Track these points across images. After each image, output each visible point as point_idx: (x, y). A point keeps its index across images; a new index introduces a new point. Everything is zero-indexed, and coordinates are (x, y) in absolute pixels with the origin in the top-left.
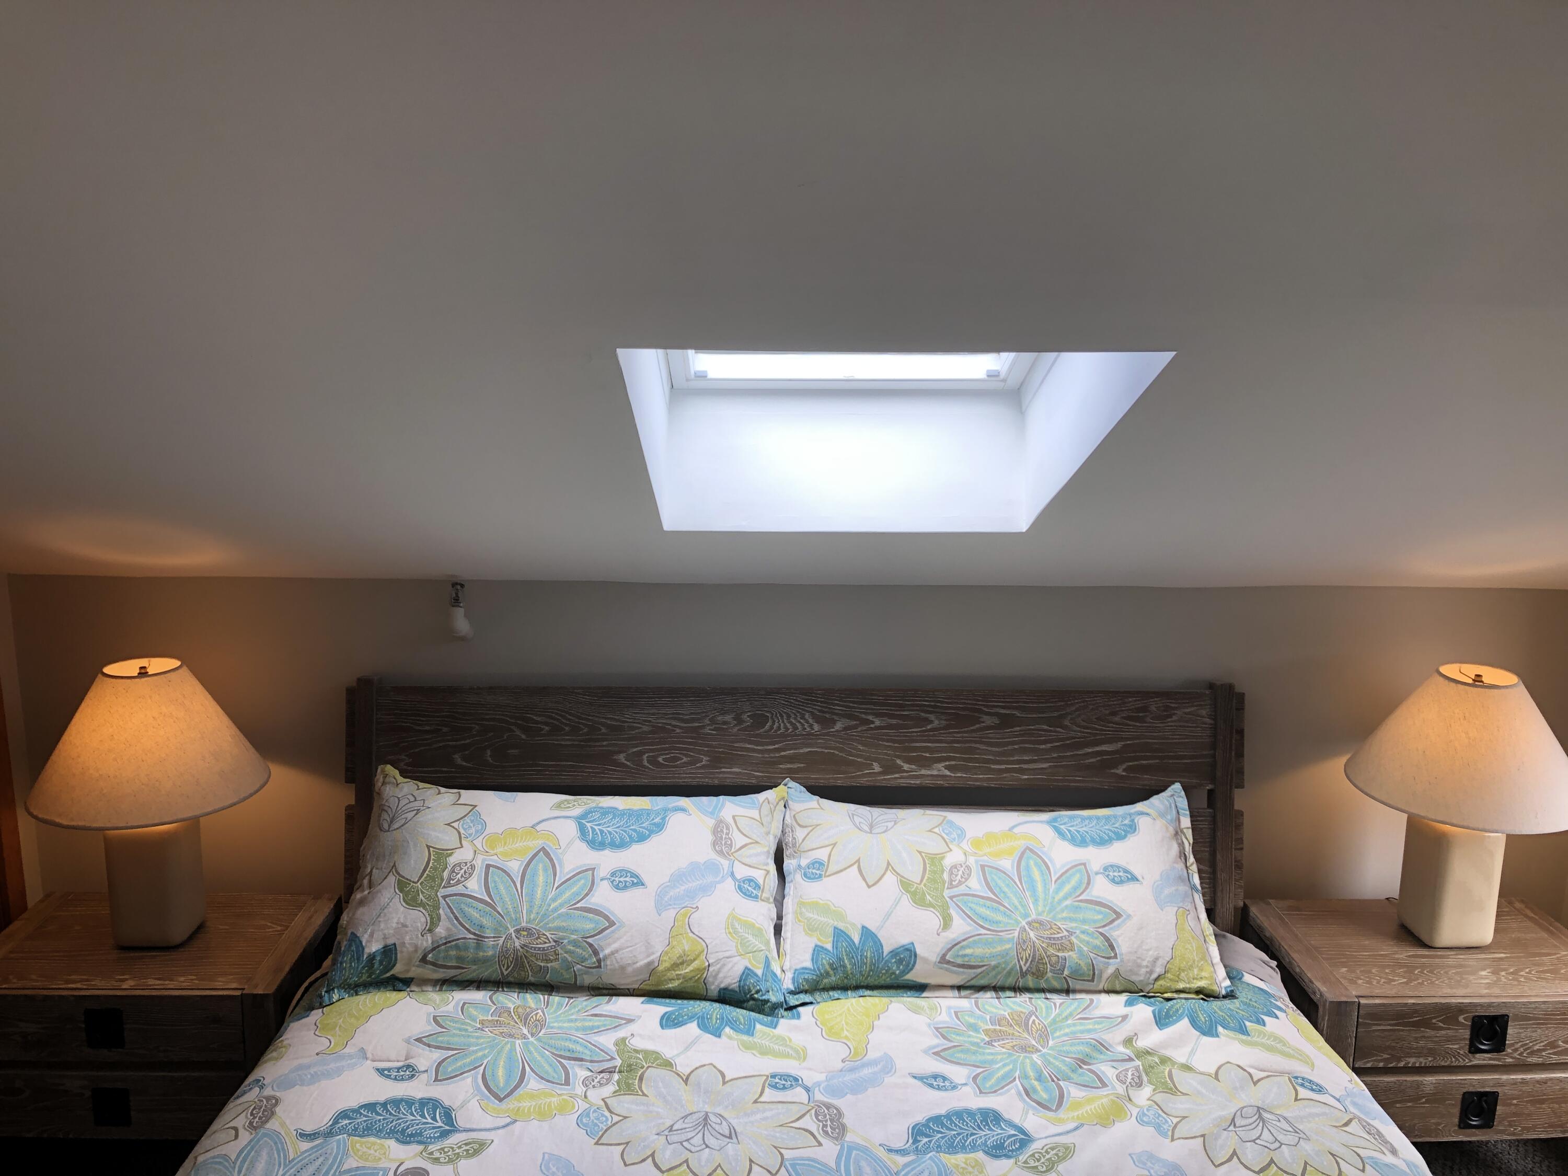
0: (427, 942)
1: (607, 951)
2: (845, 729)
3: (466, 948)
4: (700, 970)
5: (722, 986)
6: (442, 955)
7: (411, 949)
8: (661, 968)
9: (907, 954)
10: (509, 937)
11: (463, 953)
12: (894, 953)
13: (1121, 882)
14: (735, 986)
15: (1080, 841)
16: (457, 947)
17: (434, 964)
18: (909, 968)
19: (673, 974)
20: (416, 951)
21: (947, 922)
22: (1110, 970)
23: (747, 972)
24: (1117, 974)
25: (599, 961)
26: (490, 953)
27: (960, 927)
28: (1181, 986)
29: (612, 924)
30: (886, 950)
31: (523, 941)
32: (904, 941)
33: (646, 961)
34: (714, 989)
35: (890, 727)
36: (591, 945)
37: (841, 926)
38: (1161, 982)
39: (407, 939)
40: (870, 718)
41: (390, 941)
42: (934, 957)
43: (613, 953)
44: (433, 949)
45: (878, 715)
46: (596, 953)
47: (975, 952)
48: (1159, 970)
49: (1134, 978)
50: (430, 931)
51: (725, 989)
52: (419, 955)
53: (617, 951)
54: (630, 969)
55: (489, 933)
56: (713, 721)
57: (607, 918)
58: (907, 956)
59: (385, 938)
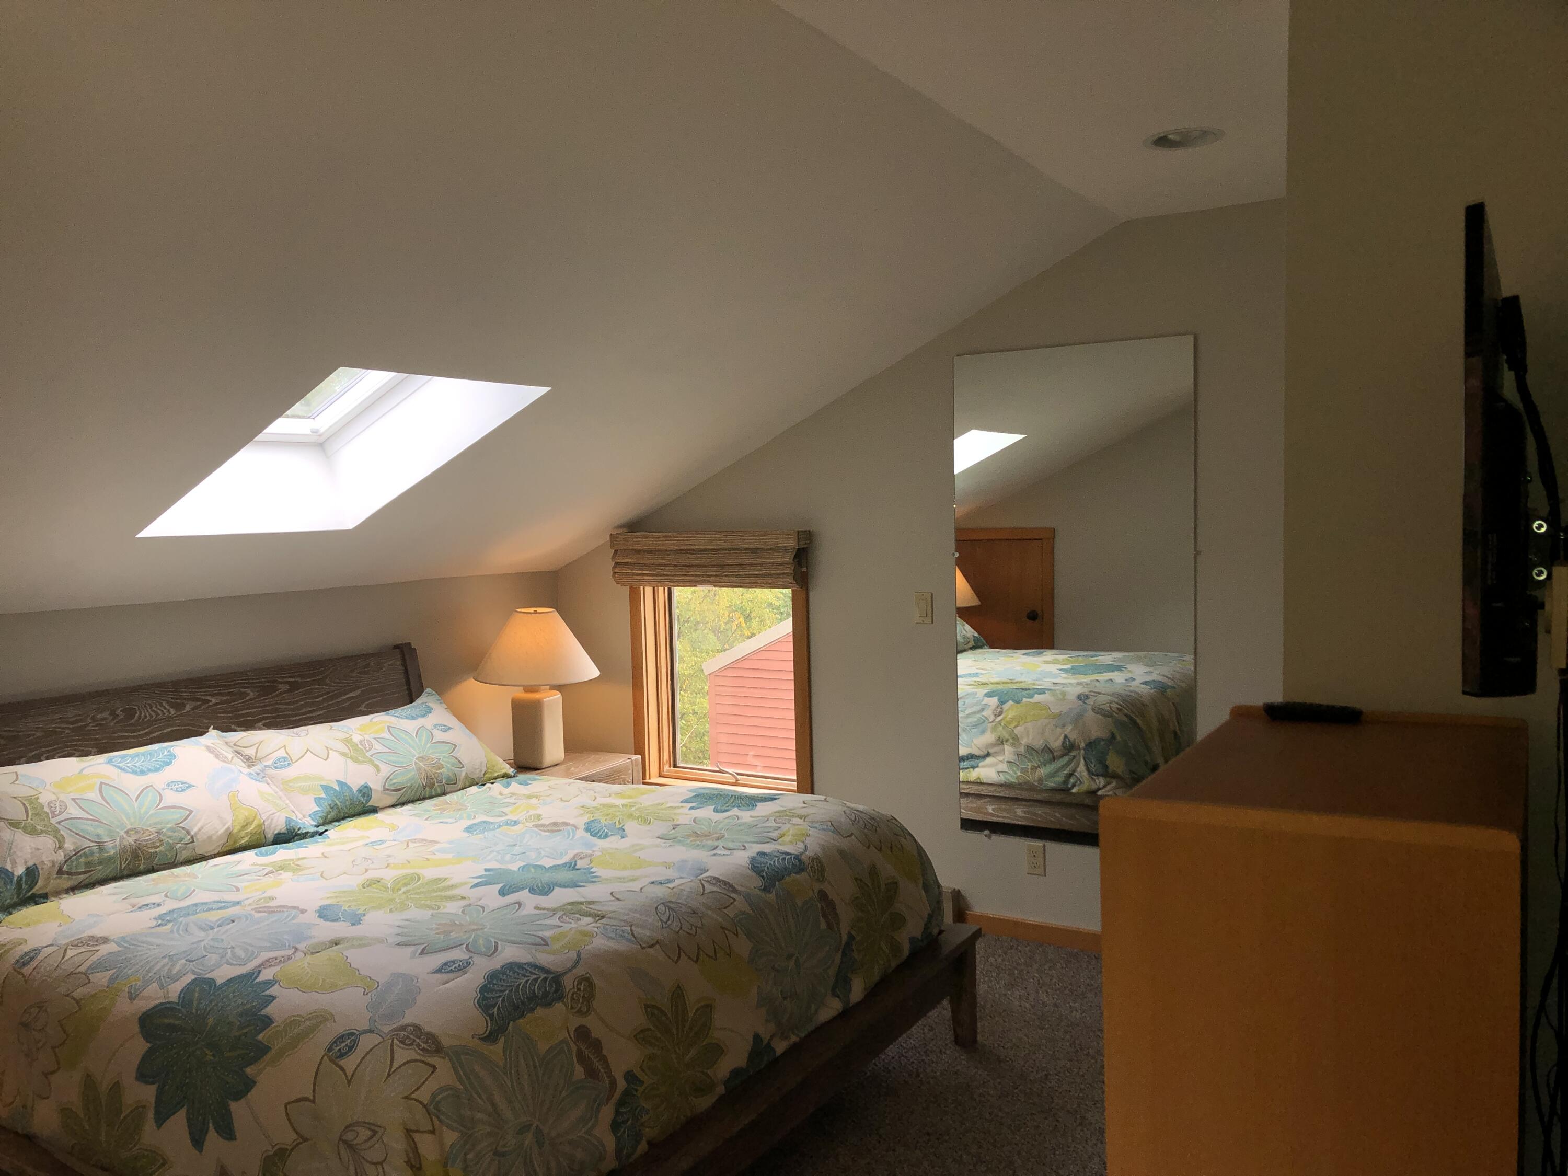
0: (60, 857)
1: (196, 829)
2: (193, 709)
3: (92, 853)
4: (260, 826)
5: (276, 832)
6: (74, 864)
7: (49, 865)
8: (235, 831)
9: (366, 789)
10: (122, 838)
11: (90, 859)
12: (360, 791)
13: (446, 731)
14: (284, 830)
15: (413, 718)
16: (85, 855)
17: (69, 873)
18: (369, 798)
19: (243, 833)
20: (53, 866)
21: (378, 770)
22: (463, 774)
23: (288, 820)
24: (467, 776)
25: (192, 838)
26: (112, 852)
27: (386, 770)
28: (496, 774)
29: (191, 812)
30: (355, 790)
31: (134, 838)
32: (363, 783)
33: (224, 828)
34: (270, 836)
35: (222, 703)
36: (183, 828)
37: (324, 783)
38: (487, 775)
39: (44, 858)
40: (209, 698)
41: (30, 864)
42: (380, 789)
43: (199, 830)
44: (66, 861)
45: (212, 696)
46: (188, 832)
47: (399, 780)
48: (484, 769)
49: (475, 777)
50: (60, 848)
51: (279, 834)
52: (56, 869)
53: (202, 828)
54: (214, 837)
55: (106, 839)
56: (93, 719)
57: (186, 809)
58: (366, 791)
59: (26, 862)
